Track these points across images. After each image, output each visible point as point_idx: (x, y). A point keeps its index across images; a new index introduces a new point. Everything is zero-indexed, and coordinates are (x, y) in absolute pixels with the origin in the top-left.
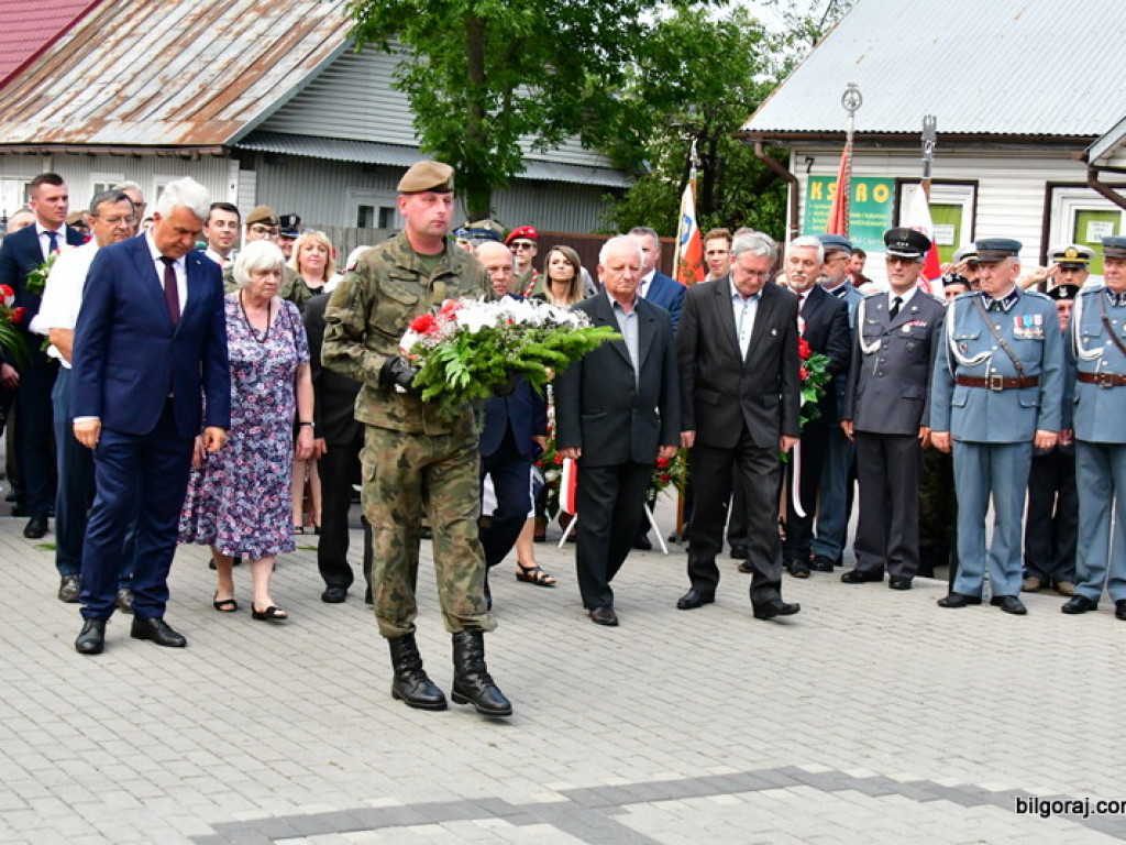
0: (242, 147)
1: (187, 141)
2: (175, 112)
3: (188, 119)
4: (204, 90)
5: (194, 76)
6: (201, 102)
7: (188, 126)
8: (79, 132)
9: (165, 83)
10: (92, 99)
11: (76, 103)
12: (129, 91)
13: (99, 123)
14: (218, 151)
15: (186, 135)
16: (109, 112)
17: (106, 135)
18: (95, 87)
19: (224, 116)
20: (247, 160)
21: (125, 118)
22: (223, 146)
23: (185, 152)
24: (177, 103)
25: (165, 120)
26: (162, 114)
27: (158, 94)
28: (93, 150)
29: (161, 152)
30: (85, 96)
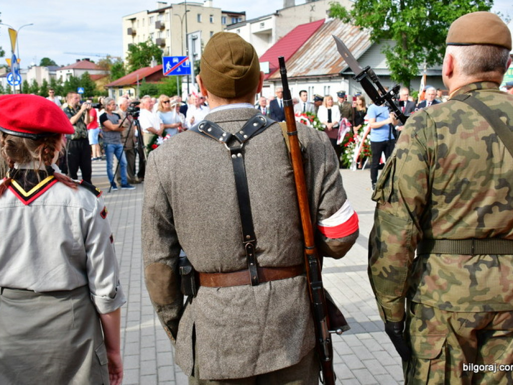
0: (344, 73)
1: (330, 73)
2: (328, 65)
3: (331, 67)
4: (335, 58)
5: (333, 55)
6: (334, 62)
7: (330, 69)
8: (303, 73)
9: (326, 57)
10: (308, 63)
11: (303, 65)
12: (317, 60)
13: (308, 70)
14: (337, 75)
15: (330, 71)
16: (311, 67)
17: (310, 73)
18: (308, 60)
19: (340, 65)
20: (346, 77)
21: (315, 68)
22: (339, 74)
23: (329, 76)
24: (328, 62)
25: (325, 68)
26: (325, 66)
27: (324, 61)
28: (307, 77)
29: (324, 76)
30: (305, 63)
